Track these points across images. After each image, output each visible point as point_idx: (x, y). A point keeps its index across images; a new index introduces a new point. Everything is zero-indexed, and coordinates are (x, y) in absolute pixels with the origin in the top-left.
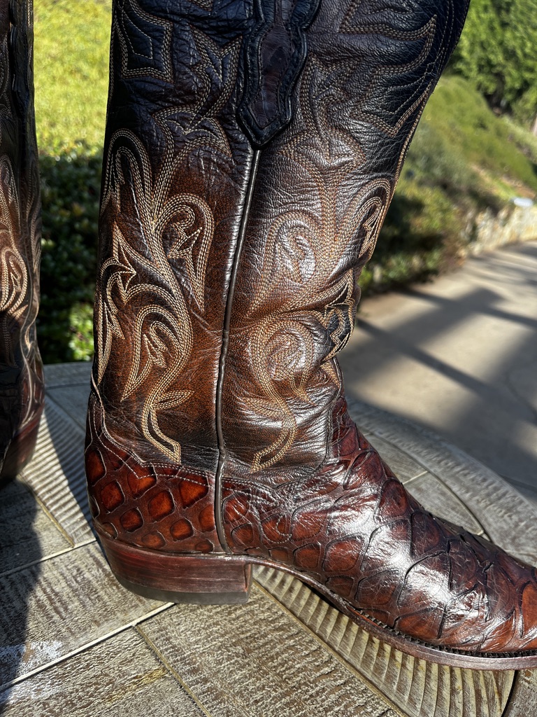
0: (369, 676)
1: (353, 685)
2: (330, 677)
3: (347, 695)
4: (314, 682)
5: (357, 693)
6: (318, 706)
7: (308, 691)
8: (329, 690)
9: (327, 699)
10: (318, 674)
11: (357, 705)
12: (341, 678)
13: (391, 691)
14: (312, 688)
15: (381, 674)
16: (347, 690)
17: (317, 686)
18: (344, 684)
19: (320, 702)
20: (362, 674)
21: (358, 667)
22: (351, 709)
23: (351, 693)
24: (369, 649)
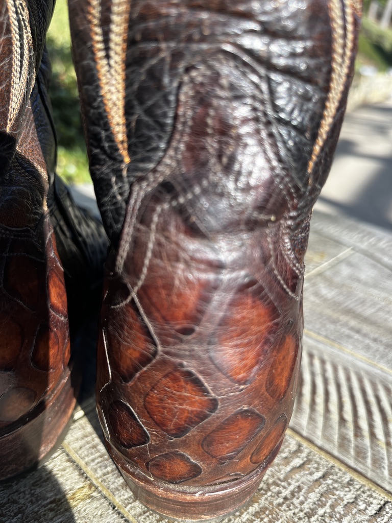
0: (351, 463)
1: (335, 477)
2: (304, 470)
3: (330, 491)
4: (285, 480)
5: (343, 487)
6: (297, 511)
7: (279, 492)
8: (306, 487)
9: (306, 500)
10: (288, 468)
11: (345, 502)
12: (317, 469)
13: (383, 479)
14: (284, 487)
15: (365, 458)
16: (328, 485)
17: (289, 484)
18: (324, 477)
19: (297, 505)
20: (342, 462)
21: (336, 453)
22: (340, 509)
23: (334, 488)
24: (343, 430)
